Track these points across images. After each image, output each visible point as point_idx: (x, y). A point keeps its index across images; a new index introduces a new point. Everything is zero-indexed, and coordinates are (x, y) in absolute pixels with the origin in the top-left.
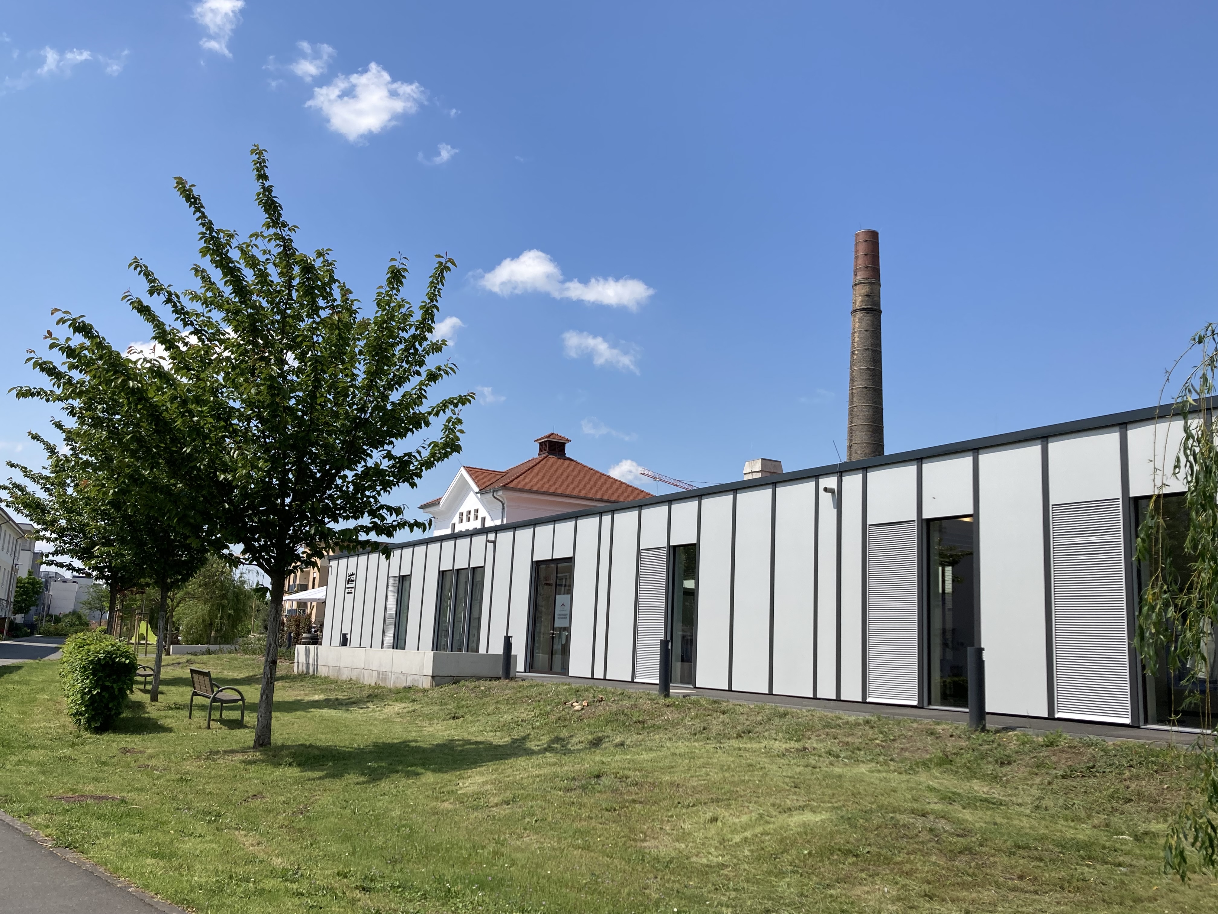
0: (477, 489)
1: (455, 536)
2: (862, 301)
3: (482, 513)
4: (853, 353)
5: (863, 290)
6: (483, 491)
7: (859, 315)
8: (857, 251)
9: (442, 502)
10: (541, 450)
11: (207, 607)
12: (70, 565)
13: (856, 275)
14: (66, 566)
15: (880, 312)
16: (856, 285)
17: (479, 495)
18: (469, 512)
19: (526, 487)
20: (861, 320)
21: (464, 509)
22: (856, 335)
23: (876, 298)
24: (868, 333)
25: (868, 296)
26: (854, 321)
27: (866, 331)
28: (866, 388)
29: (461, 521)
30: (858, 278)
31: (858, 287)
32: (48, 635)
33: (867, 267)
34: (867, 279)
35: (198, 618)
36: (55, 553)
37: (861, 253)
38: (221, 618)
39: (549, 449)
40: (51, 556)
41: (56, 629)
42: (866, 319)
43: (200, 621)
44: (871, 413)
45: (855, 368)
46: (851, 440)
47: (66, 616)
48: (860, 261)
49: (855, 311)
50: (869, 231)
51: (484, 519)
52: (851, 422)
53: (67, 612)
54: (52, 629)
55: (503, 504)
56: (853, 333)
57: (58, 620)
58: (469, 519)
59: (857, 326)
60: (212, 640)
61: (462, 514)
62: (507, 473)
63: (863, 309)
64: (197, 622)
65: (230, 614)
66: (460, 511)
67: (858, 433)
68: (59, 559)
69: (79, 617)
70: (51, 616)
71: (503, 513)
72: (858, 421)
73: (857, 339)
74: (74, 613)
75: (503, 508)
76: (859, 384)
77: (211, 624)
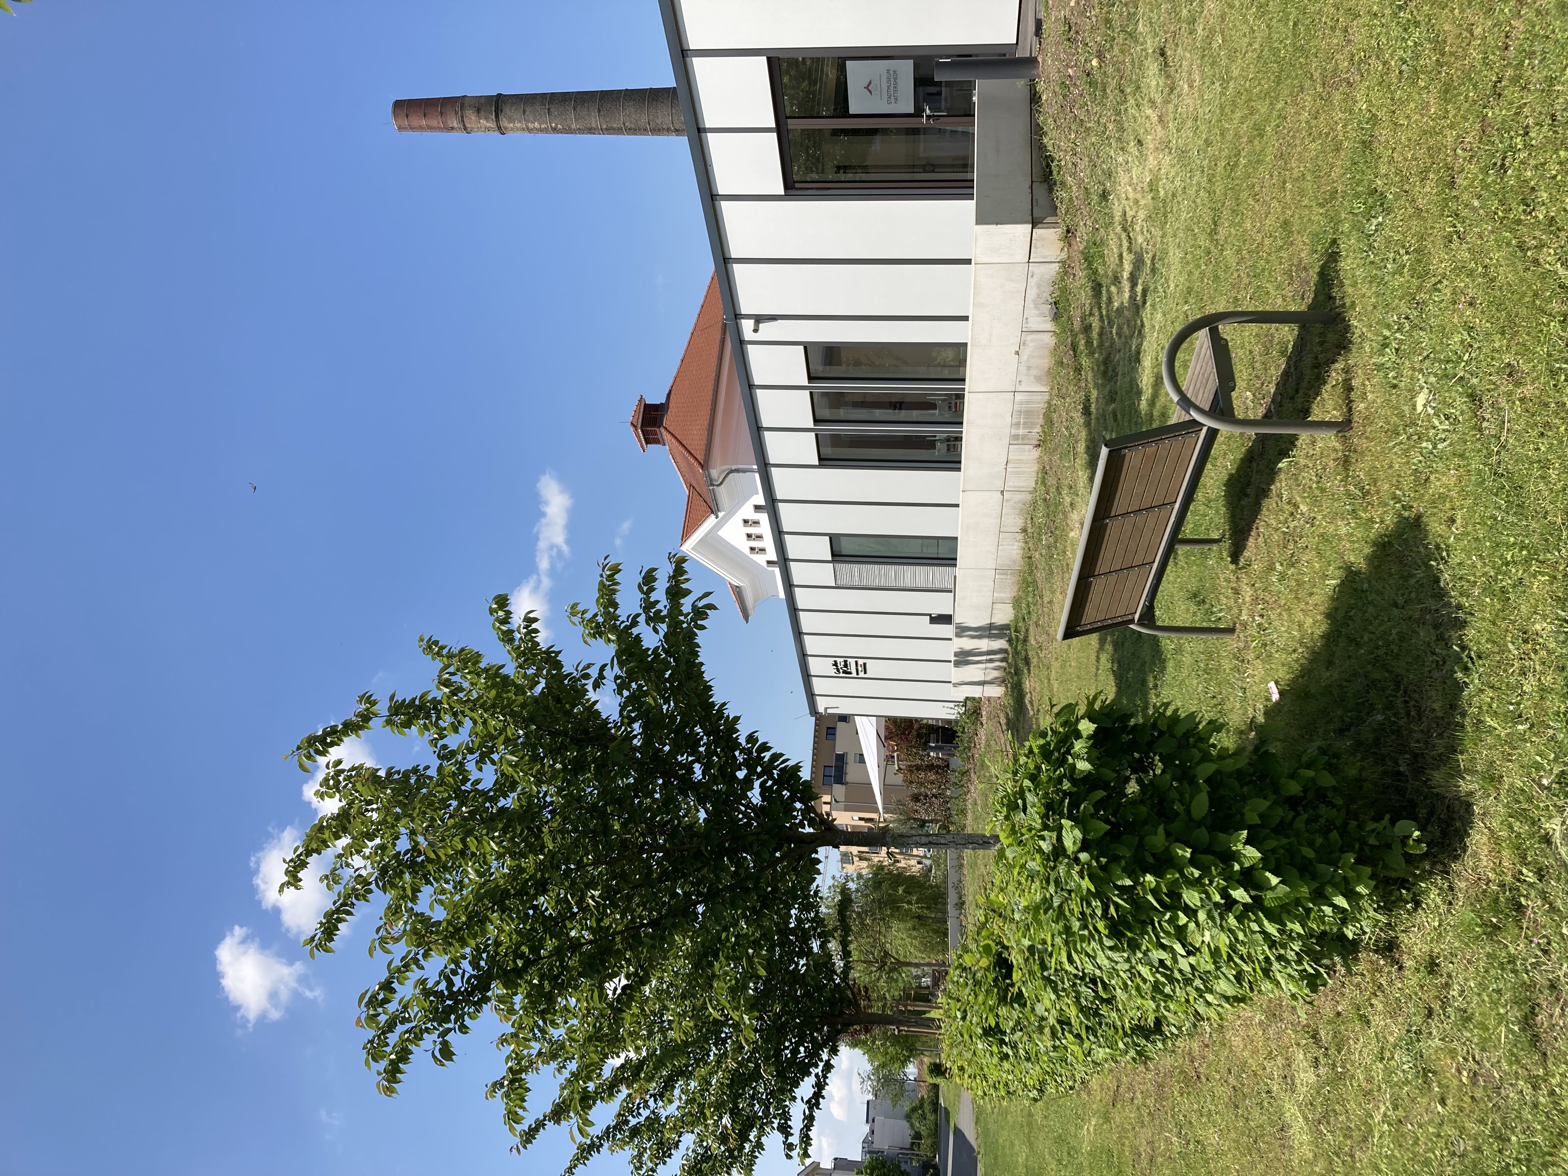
0: (712, 520)
1: (783, 561)
2: (486, 118)
3: (747, 511)
4: (555, 130)
5: (471, 118)
6: (713, 509)
7: (504, 123)
8: (421, 128)
9: (736, 583)
10: (656, 441)
11: (895, 925)
12: (809, 1102)
13: (452, 128)
14: (811, 1109)
15: (499, 95)
16: (465, 129)
17: (721, 514)
18: (749, 536)
19: (705, 438)
20: (511, 120)
21: (744, 546)
22: (530, 125)
23: (482, 101)
24: (528, 110)
25: (478, 111)
26: (512, 129)
27: (524, 113)
28: (599, 111)
29: (762, 550)
30: (455, 125)
31: (468, 126)
32: (938, 1146)
33: (441, 114)
34: (456, 113)
35: (910, 936)
36: (785, 1130)
37: (424, 122)
38: (909, 903)
39: (654, 425)
40: (791, 1140)
41: (929, 1136)
42: (508, 113)
43: (914, 933)
44: (631, 103)
45: (573, 126)
46: (668, 130)
47: (912, 1126)
48: (434, 123)
49: (499, 128)
50: (394, 112)
51: (757, 508)
52: (645, 130)
53: (907, 1125)
54: (929, 1142)
55: (732, 471)
56: (530, 130)
57: (917, 1136)
58: (759, 537)
59: (519, 125)
60: (939, 915)
61: (752, 549)
62: (691, 486)
63: (497, 116)
64: (915, 938)
65: (904, 891)
66: (747, 552)
67: (659, 121)
68: (796, 1123)
69: (914, 1110)
70: (913, 1144)
71: (744, 471)
72: (644, 119)
73: (537, 125)
74: (908, 1117)
75: (737, 471)
76: (595, 121)
77: (919, 917)
